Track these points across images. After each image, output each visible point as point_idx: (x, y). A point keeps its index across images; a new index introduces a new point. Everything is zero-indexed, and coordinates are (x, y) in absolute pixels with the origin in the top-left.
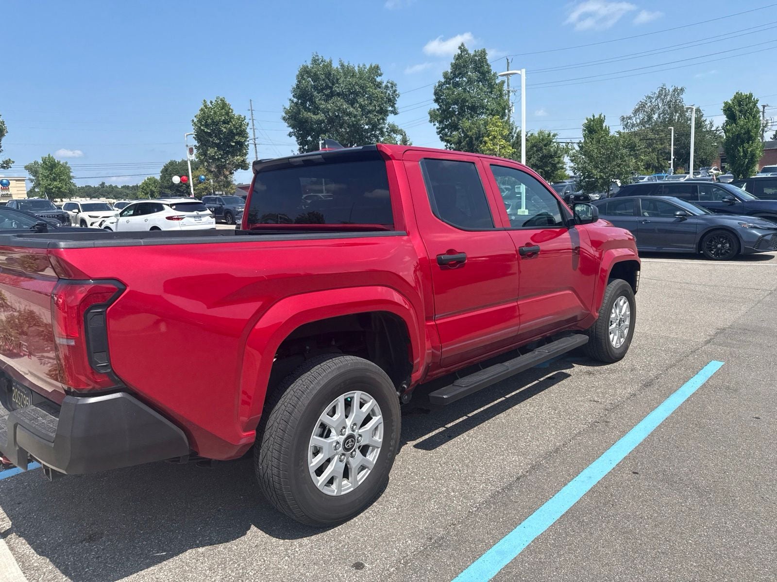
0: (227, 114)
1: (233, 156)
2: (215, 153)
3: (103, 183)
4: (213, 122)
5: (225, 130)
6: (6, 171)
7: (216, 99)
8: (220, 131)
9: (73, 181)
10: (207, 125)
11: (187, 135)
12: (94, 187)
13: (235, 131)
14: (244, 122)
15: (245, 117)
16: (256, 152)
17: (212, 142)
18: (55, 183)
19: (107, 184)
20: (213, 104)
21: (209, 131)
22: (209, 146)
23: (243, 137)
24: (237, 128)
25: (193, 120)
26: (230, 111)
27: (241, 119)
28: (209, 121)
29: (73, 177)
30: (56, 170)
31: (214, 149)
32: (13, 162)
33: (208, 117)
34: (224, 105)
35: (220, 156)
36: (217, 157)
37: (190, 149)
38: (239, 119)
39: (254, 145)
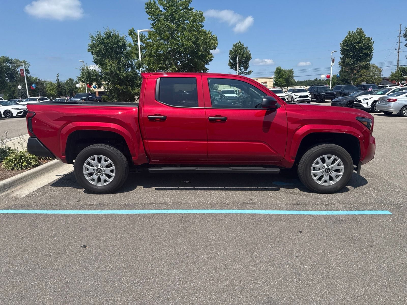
0: (361, 37)
1: (360, 62)
2: (350, 61)
3: (317, 78)
4: (351, 43)
5: (358, 47)
6: (249, 75)
7: (356, 30)
8: (355, 48)
9: (294, 78)
10: (347, 46)
11: (333, 53)
12: (312, 80)
13: (364, 47)
14: (371, 41)
15: (372, 38)
16: (399, 57)
17: (349, 55)
18: (279, 80)
19: (318, 79)
20: (353, 33)
21: (348, 49)
22: (347, 57)
23: (369, 50)
24: (365, 46)
25: (341, 43)
26: (363, 36)
27: (369, 40)
28: (349, 43)
29: (294, 76)
30: (281, 74)
31: (350, 59)
32: (252, 71)
33: (349, 41)
34: (360, 33)
35: (353, 63)
36: (350, 63)
37: (333, 60)
38: (368, 40)
39: (397, 53)
